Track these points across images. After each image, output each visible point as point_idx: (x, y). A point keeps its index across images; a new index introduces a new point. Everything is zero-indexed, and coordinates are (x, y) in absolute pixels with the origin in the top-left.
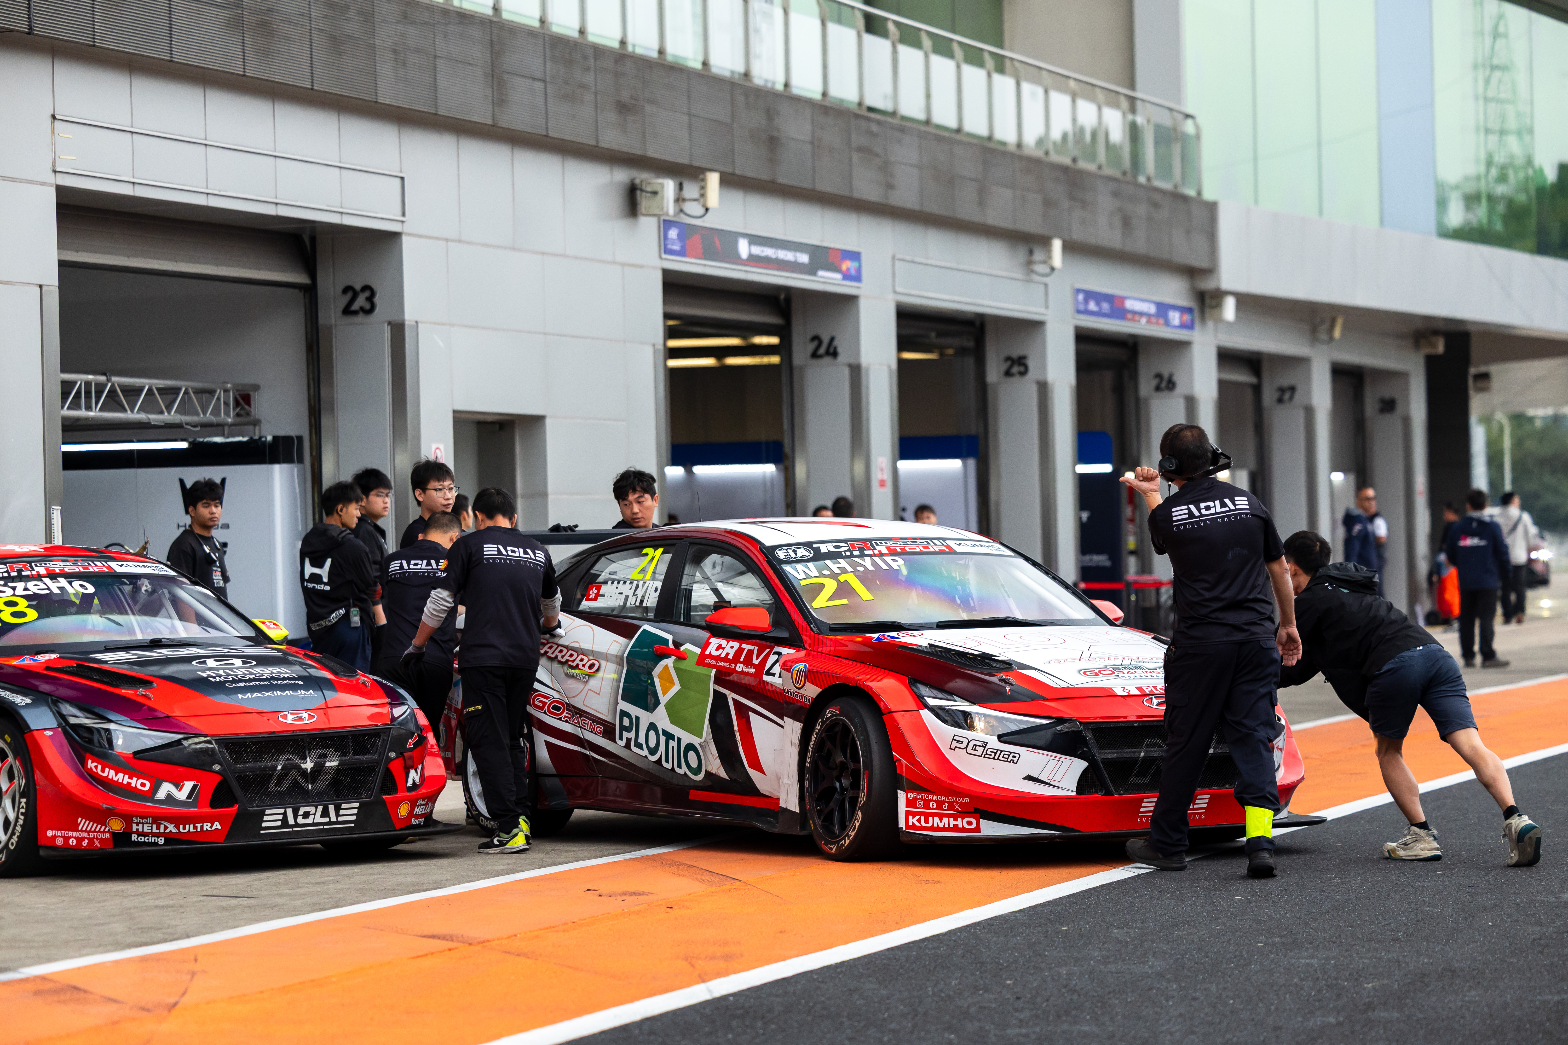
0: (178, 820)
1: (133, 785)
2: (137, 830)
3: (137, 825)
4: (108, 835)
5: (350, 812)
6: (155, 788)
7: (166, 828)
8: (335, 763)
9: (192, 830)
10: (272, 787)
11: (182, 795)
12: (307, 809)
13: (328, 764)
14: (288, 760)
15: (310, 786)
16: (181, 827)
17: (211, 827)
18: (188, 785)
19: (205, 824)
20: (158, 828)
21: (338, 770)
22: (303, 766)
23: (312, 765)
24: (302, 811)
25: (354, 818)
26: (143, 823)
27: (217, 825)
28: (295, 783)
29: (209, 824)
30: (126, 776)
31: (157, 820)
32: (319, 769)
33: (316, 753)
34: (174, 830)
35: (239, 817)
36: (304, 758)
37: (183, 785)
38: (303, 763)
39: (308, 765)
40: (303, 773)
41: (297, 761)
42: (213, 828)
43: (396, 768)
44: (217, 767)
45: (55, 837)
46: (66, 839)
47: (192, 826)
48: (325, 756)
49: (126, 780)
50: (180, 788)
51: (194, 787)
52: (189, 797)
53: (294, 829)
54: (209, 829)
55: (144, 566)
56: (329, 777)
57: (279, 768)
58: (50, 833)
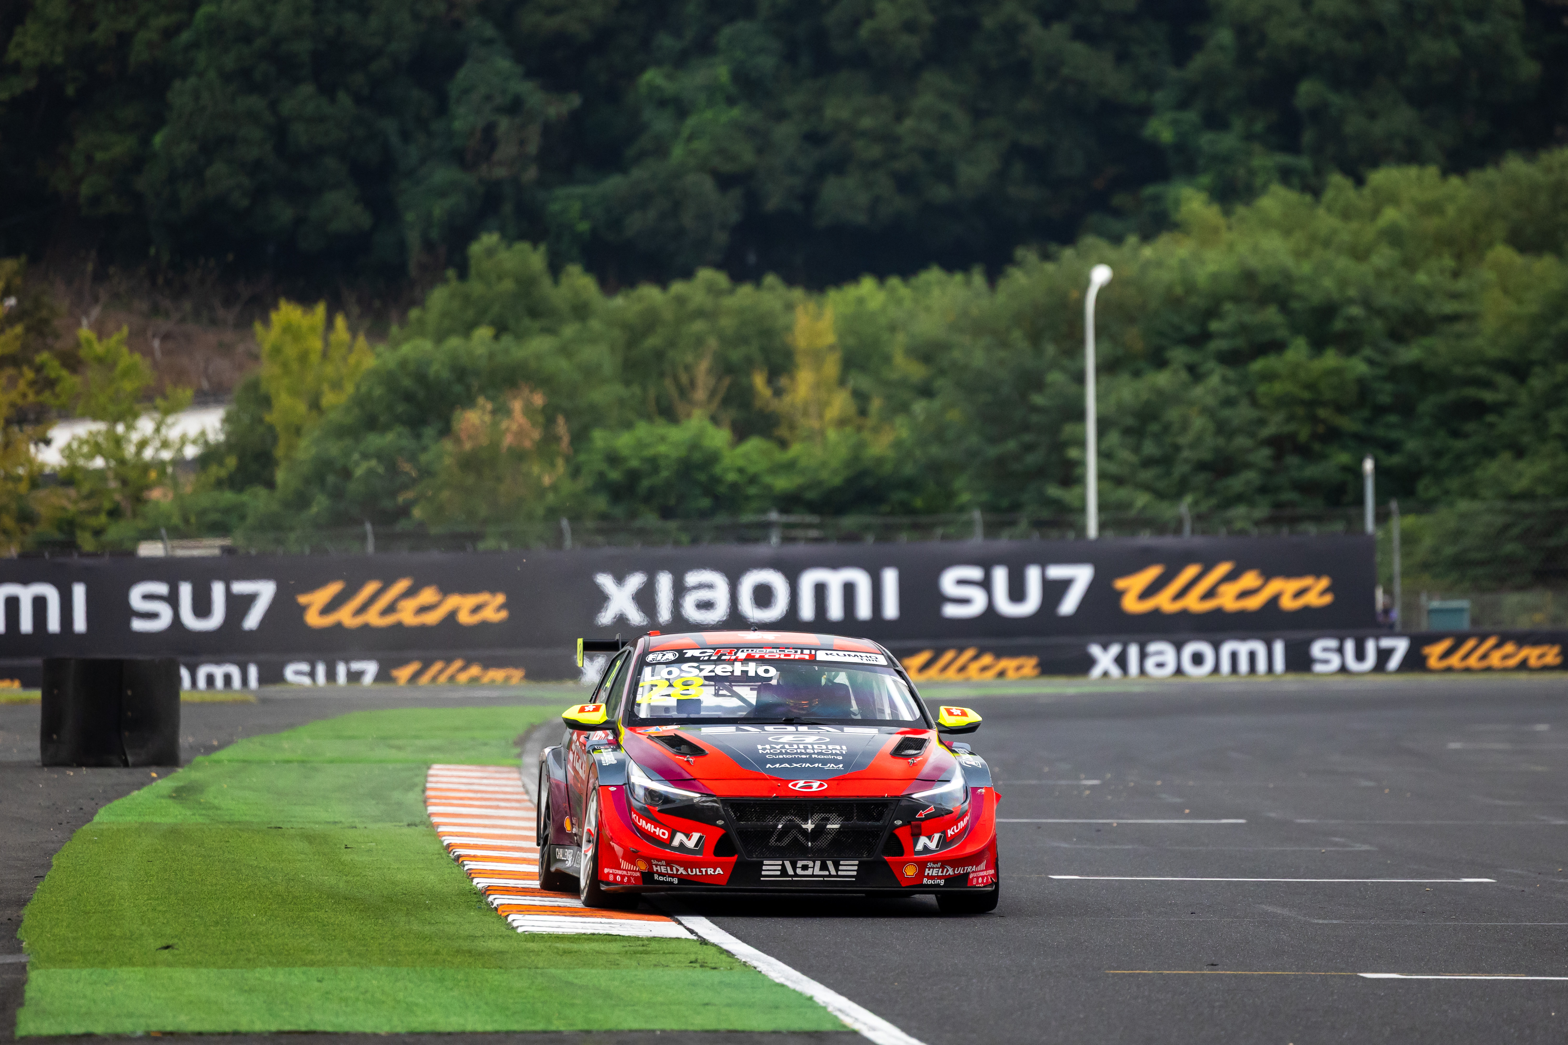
0: (686, 865)
1: (657, 834)
2: (657, 870)
3: (656, 867)
4: (638, 874)
5: (849, 868)
6: (672, 837)
7: (677, 870)
8: (837, 826)
9: (698, 873)
10: (772, 841)
11: (691, 844)
12: (805, 863)
13: (829, 826)
14: (790, 820)
15: (810, 844)
16: (689, 870)
17: (714, 872)
18: (696, 836)
19: (709, 869)
20: (672, 870)
21: (838, 831)
22: (804, 826)
23: (813, 826)
24: (800, 864)
25: (855, 873)
26: (660, 866)
27: (719, 871)
28: (795, 840)
29: (713, 870)
30: (653, 826)
32: (819, 831)
33: (817, 817)
34: (684, 873)
35: (738, 865)
36: (806, 821)
37: (692, 835)
38: (805, 824)
39: (809, 826)
40: (805, 831)
41: (798, 821)
42: (716, 873)
43: (903, 835)
44: (720, 822)
47: (698, 870)
48: (828, 819)
49: (653, 830)
50: (689, 837)
51: (700, 838)
52: (696, 845)
53: (794, 879)
54: (713, 873)
55: (849, 655)
56: (830, 837)
57: (780, 826)
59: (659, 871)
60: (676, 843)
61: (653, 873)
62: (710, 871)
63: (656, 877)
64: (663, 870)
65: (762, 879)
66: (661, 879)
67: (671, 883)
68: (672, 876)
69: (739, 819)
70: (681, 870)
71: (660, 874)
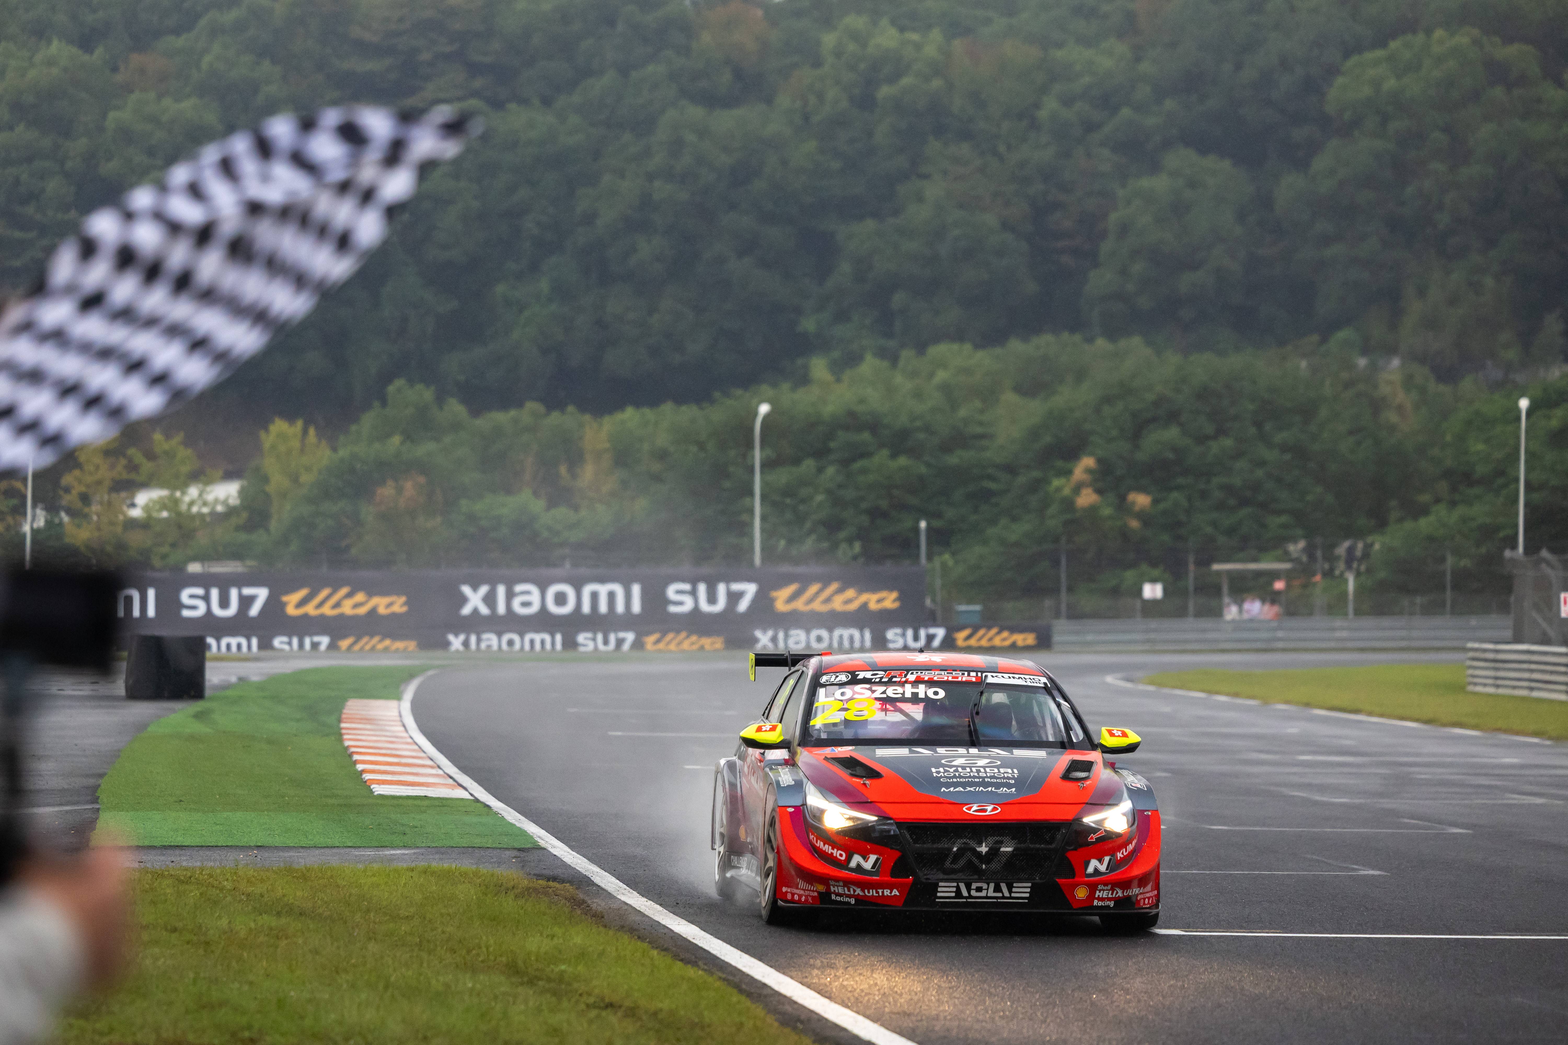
0: (864, 885)
1: (835, 855)
2: (835, 891)
3: (834, 887)
4: (816, 894)
5: (1022, 891)
6: (849, 858)
7: (855, 891)
8: (1009, 849)
9: (875, 894)
10: (947, 864)
11: (868, 865)
12: (979, 885)
13: (1002, 849)
14: (965, 843)
15: (984, 866)
16: (866, 891)
17: (891, 893)
18: (873, 858)
19: (885, 891)
20: (849, 891)
21: (1012, 855)
22: (978, 849)
23: (987, 849)
24: (974, 886)
25: (1027, 895)
26: (838, 886)
27: (895, 892)
28: (970, 862)
29: (889, 891)
30: (830, 847)
32: (994, 852)
33: (991, 840)
34: (861, 894)
35: (914, 886)
36: (980, 844)
37: (869, 857)
38: (979, 847)
39: (984, 849)
40: (979, 854)
41: (973, 844)
42: (893, 894)
43: (1075, 858)
44: (899, 845)
45: (787, 892)
46: (792, 895)
47: (874, 891)
48: (1001, 842)
49: (830, 850)
50: (866, 859)
51: (877, 860)
52: (873, 867)
53: (968, 900)
54: (889, 895)
55: (1014, 678)
56: (1004, 859)
57: (955, 849)
58: (784, 889)
59: (837, 891)
60: (853, 864)
61: (828, 893)
62: (887, 892)
63: (833, 897)
64: (841, 891)
65: (937, 900)
66: (838, 899)
67: (849, 903)
68: (850, 896)
69: (915, 842)
70: (859, 891)
71: (838, 894)
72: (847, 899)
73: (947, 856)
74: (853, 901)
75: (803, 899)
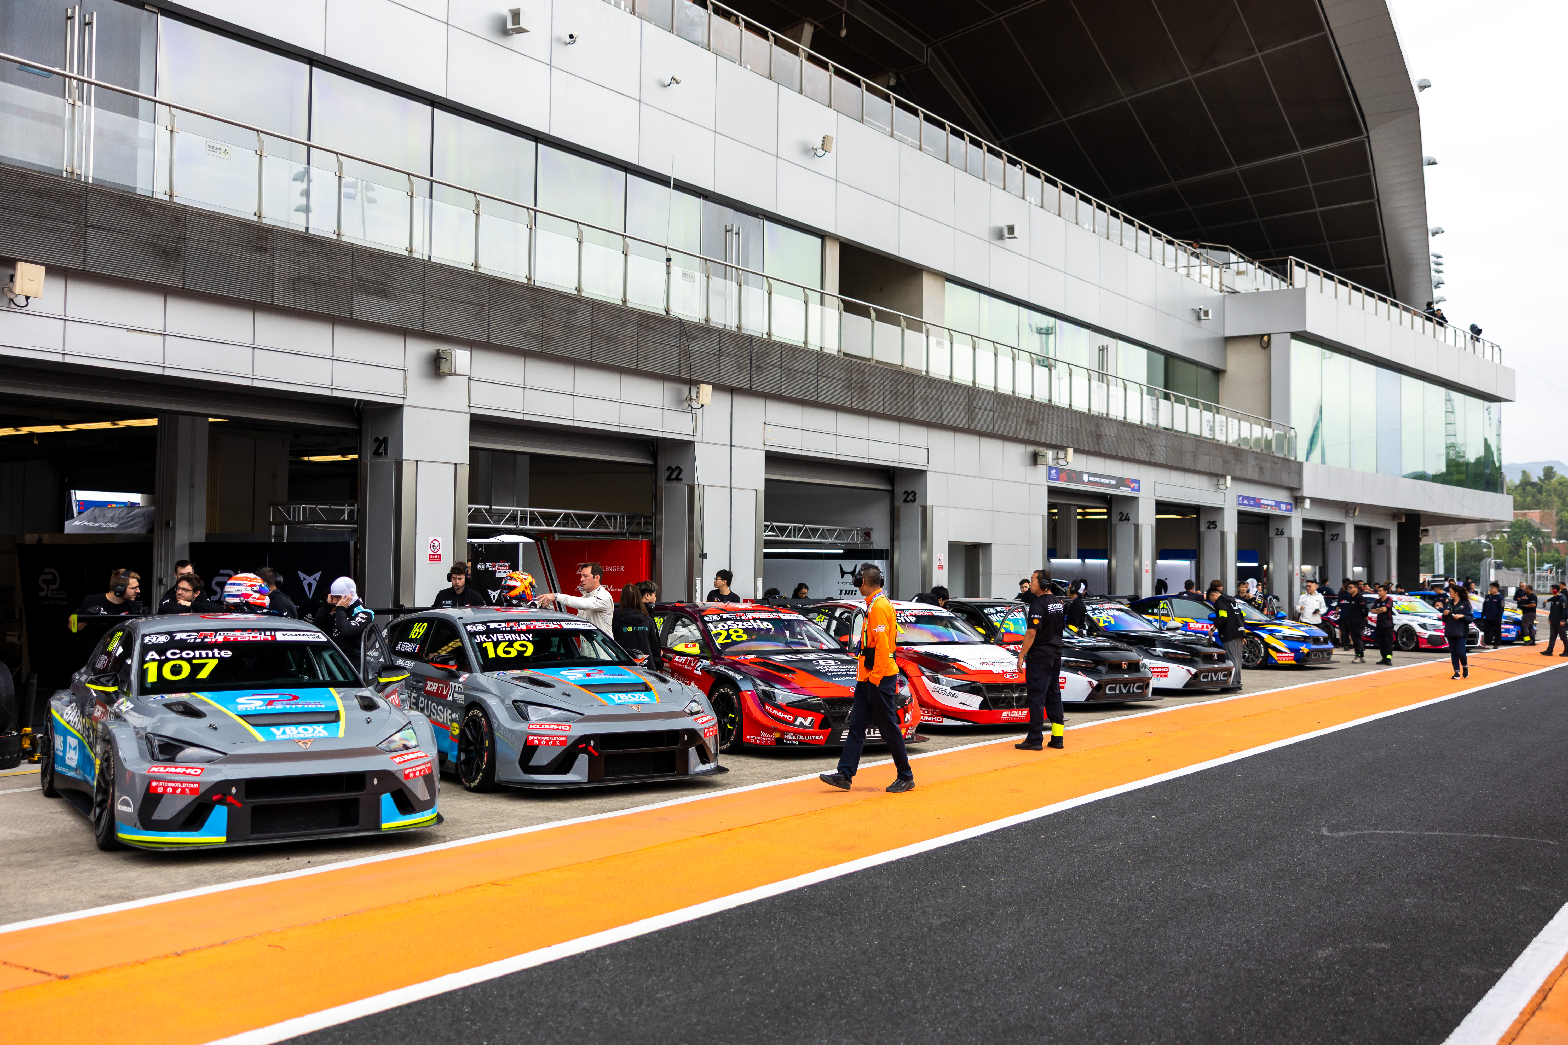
0: (804, 734)
1: (786, 718)
2: (787, 738)
3: (787, 736)
4: (773, 740)
6: (795, 720)
7: (799, 737)
9: (810, 739)
10: (846, 720)
11: (807, 723)
16: (806, 737)
17: (819, 738)
18: (810, 719)
20: (796, 737)
26: (789, 735)
27: (822, 737)
31: (795, 734)
34: (803, 739)
35: (831, 734)
37: (807, 719)
43: (900, 713)
44: (822, 711)
45: (750, 739)
46: (755, 740)
47: (810, 737)
49: (783, 715)
50: (805, 719)
51: (812, 720)
52: (810, 724)
57: (850, 712)
58: (748, 737)
60: (797, 722)
61: (782, 739)
62: (817, 737)
63: (785, 741)
64: (790, 737)
66: (788, 742)
67: (794, 744)
68: (795, 740)
69: (831, 709)
70: (801, 738)
71: (787, 740)
72: (793, 742)
73: (846, 716)
74: (797, 743)
75: (763, 742)
